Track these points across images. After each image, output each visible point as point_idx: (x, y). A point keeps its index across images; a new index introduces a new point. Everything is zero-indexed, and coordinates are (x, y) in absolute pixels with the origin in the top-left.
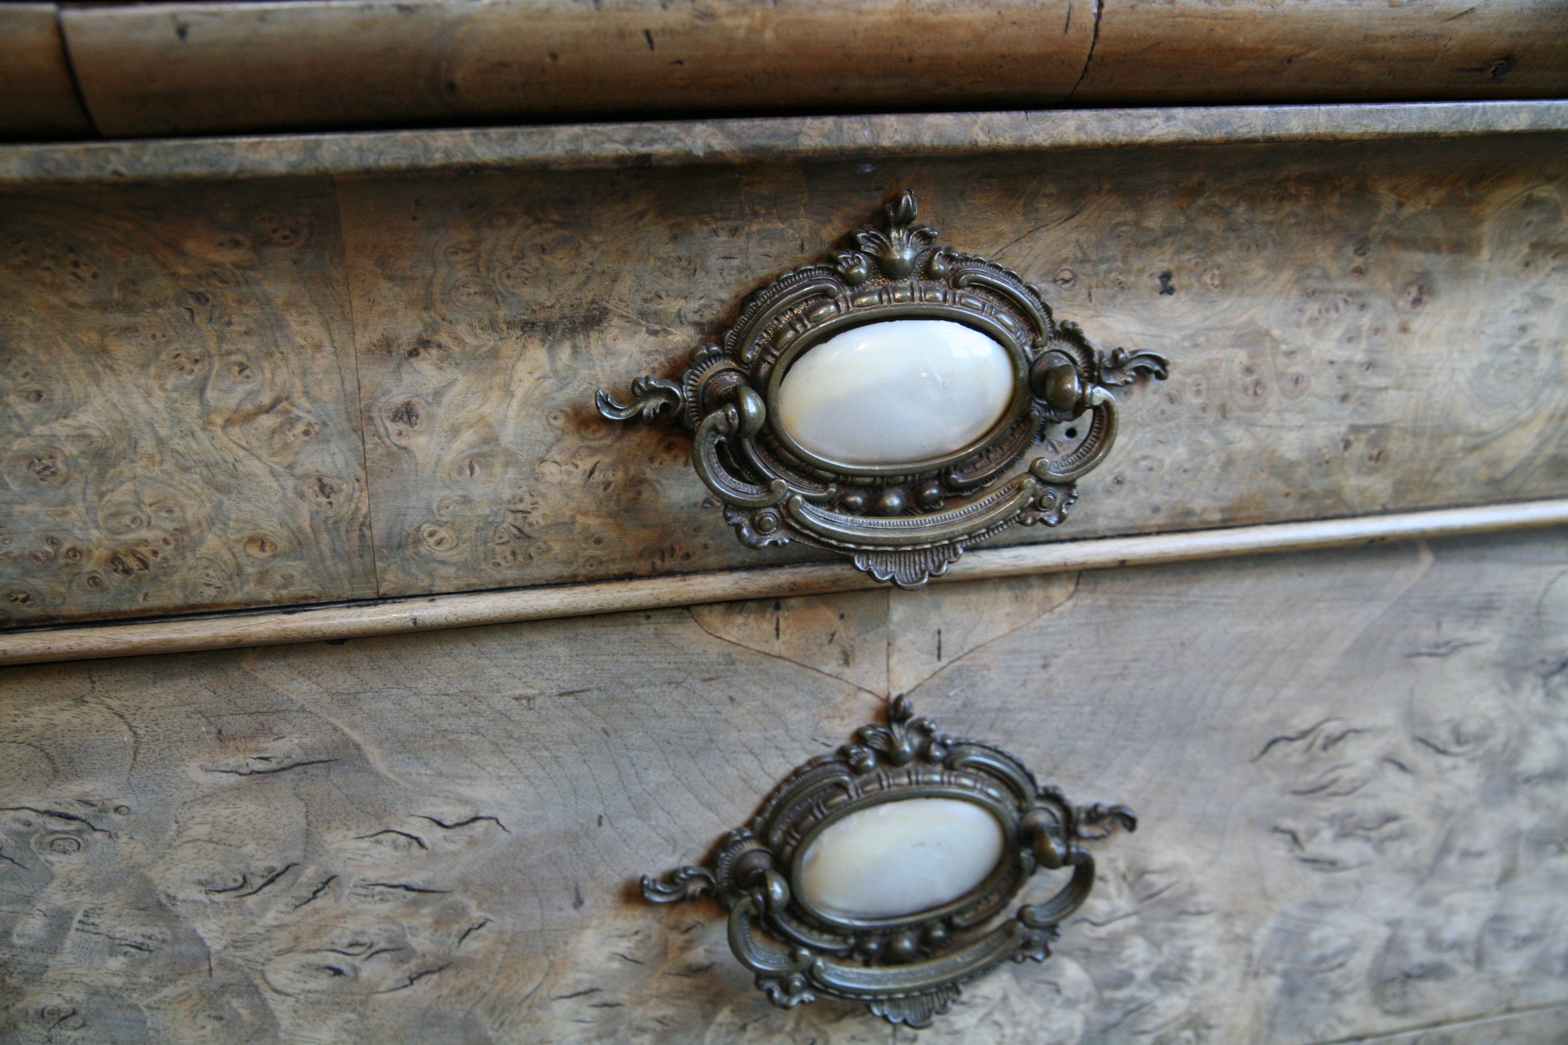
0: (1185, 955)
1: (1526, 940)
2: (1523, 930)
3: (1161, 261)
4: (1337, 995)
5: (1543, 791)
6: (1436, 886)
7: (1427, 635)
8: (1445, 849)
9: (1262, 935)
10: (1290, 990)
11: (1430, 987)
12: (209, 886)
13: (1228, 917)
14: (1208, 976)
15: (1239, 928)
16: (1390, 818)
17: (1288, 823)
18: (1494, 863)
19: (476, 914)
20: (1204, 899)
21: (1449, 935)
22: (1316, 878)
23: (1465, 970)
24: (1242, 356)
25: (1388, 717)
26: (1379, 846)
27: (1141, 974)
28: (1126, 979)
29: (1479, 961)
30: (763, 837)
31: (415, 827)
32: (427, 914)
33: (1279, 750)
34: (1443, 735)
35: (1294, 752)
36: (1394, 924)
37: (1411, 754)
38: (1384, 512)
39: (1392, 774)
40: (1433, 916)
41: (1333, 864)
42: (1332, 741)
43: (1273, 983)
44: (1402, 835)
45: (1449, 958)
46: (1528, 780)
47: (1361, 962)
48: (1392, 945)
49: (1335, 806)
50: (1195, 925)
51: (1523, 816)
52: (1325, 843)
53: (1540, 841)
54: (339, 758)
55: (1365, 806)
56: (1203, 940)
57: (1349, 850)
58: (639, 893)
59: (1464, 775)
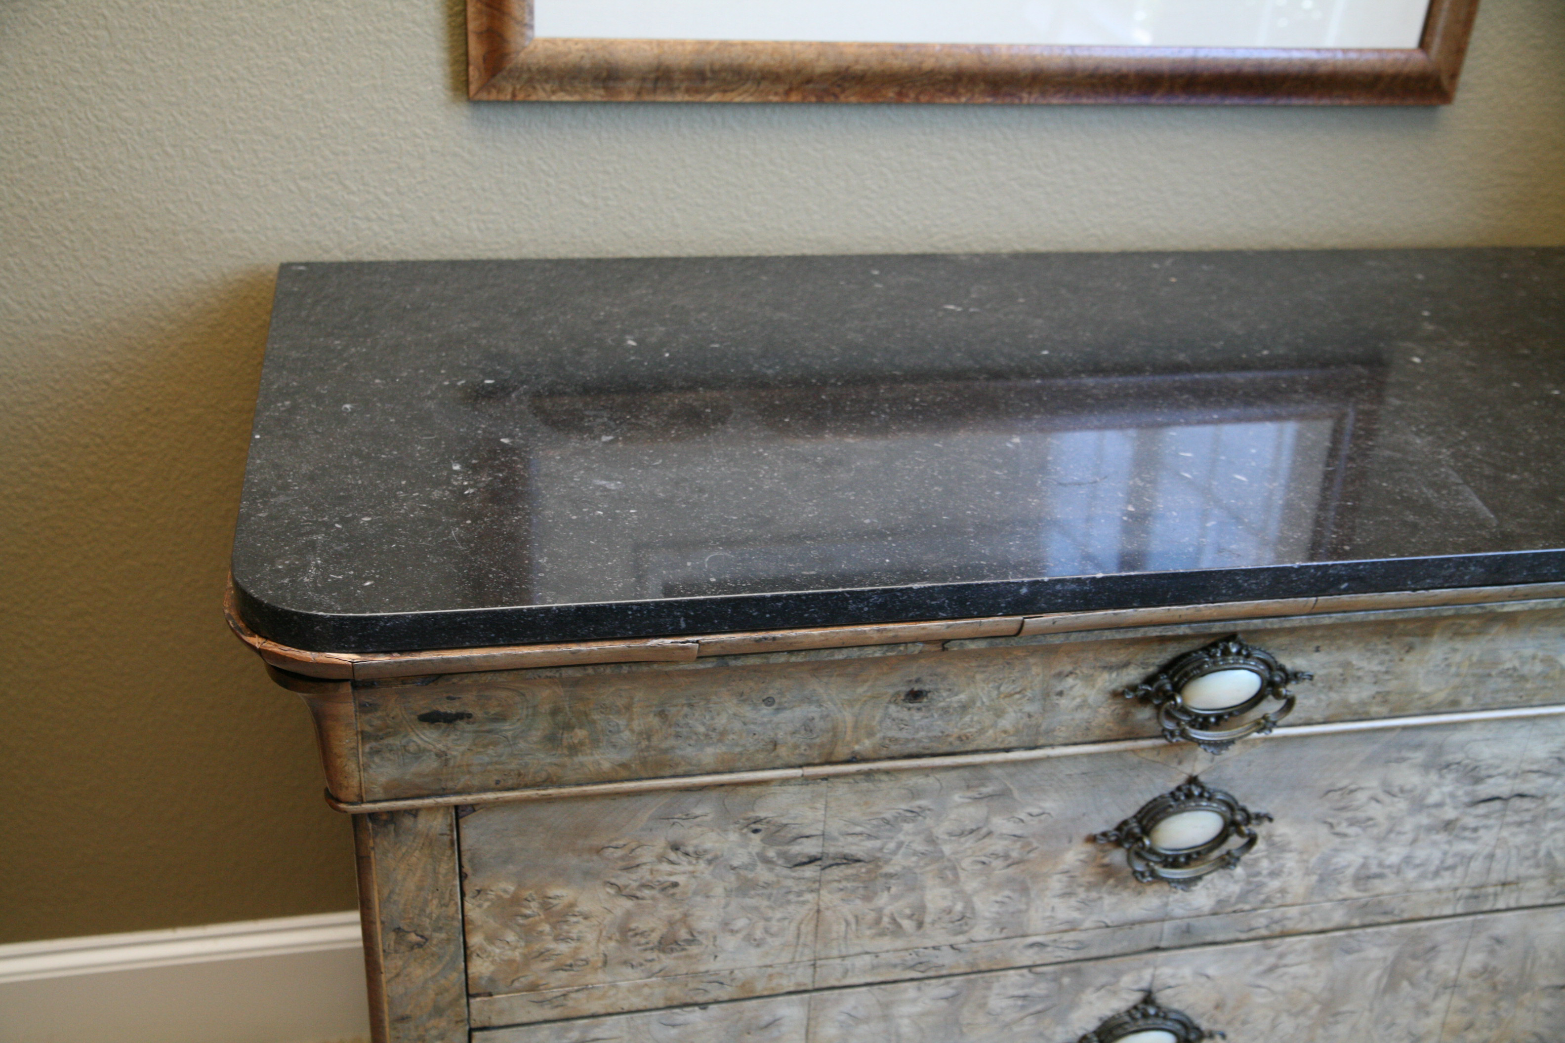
0: (1283, 866)
1: (1418, 866)
2: (1418, 861)
3: (1316, 644)
4: (1339, 883)
5: (1434, 811)
6: (1385, 845)
7: (1395, 755)
8: (1390, 831)
9: (1313, 860)
10: (1321, 880)
11: (1377, 882)
12: (950, 834)
13: (1301, 853)
14: (1290, 874)
15: (1305, 857)
16: (1370, 819)
17: (1330, 820)
18: (1410, 837)
19: (1035, 845)
20: (1293, 846)
21: (1388, 862)
22: (1337, 840)
23: (1392, 876)
24: (1340, 671)
25: (1375, 783)
26: (1364, 829)
27: (1265, 872)
28: (1258, 874)
29: (1398, 872)
30: (1140, 821)
31: (1021, 816)
32: (1018, 845)
33: (1331, 795)
34: (1396, 790)
35: (1336, 796)
36: (1366, 858)
37: (1382, 796)
38: (1385, 718)
39: (1373, 804)
40: (1382, 855)
41: (1345, 835)
42: (1352, 791)
43: (1314, 878)
44: (1374, 825)
45: (1386, 871)
46: (1428, 807)
47: (1351, 871)
48: (1364, 866)
49: (1349, 814)
50: (1288, 855)
51: (1424, 820)
52: (1343, 828)
53: (1430, 829)
54: (1004, 794)
55: (1361, 815)
56: (1290, 861)
57: (1352, 831)
58: (1092, 839)
59: (1402, 805)
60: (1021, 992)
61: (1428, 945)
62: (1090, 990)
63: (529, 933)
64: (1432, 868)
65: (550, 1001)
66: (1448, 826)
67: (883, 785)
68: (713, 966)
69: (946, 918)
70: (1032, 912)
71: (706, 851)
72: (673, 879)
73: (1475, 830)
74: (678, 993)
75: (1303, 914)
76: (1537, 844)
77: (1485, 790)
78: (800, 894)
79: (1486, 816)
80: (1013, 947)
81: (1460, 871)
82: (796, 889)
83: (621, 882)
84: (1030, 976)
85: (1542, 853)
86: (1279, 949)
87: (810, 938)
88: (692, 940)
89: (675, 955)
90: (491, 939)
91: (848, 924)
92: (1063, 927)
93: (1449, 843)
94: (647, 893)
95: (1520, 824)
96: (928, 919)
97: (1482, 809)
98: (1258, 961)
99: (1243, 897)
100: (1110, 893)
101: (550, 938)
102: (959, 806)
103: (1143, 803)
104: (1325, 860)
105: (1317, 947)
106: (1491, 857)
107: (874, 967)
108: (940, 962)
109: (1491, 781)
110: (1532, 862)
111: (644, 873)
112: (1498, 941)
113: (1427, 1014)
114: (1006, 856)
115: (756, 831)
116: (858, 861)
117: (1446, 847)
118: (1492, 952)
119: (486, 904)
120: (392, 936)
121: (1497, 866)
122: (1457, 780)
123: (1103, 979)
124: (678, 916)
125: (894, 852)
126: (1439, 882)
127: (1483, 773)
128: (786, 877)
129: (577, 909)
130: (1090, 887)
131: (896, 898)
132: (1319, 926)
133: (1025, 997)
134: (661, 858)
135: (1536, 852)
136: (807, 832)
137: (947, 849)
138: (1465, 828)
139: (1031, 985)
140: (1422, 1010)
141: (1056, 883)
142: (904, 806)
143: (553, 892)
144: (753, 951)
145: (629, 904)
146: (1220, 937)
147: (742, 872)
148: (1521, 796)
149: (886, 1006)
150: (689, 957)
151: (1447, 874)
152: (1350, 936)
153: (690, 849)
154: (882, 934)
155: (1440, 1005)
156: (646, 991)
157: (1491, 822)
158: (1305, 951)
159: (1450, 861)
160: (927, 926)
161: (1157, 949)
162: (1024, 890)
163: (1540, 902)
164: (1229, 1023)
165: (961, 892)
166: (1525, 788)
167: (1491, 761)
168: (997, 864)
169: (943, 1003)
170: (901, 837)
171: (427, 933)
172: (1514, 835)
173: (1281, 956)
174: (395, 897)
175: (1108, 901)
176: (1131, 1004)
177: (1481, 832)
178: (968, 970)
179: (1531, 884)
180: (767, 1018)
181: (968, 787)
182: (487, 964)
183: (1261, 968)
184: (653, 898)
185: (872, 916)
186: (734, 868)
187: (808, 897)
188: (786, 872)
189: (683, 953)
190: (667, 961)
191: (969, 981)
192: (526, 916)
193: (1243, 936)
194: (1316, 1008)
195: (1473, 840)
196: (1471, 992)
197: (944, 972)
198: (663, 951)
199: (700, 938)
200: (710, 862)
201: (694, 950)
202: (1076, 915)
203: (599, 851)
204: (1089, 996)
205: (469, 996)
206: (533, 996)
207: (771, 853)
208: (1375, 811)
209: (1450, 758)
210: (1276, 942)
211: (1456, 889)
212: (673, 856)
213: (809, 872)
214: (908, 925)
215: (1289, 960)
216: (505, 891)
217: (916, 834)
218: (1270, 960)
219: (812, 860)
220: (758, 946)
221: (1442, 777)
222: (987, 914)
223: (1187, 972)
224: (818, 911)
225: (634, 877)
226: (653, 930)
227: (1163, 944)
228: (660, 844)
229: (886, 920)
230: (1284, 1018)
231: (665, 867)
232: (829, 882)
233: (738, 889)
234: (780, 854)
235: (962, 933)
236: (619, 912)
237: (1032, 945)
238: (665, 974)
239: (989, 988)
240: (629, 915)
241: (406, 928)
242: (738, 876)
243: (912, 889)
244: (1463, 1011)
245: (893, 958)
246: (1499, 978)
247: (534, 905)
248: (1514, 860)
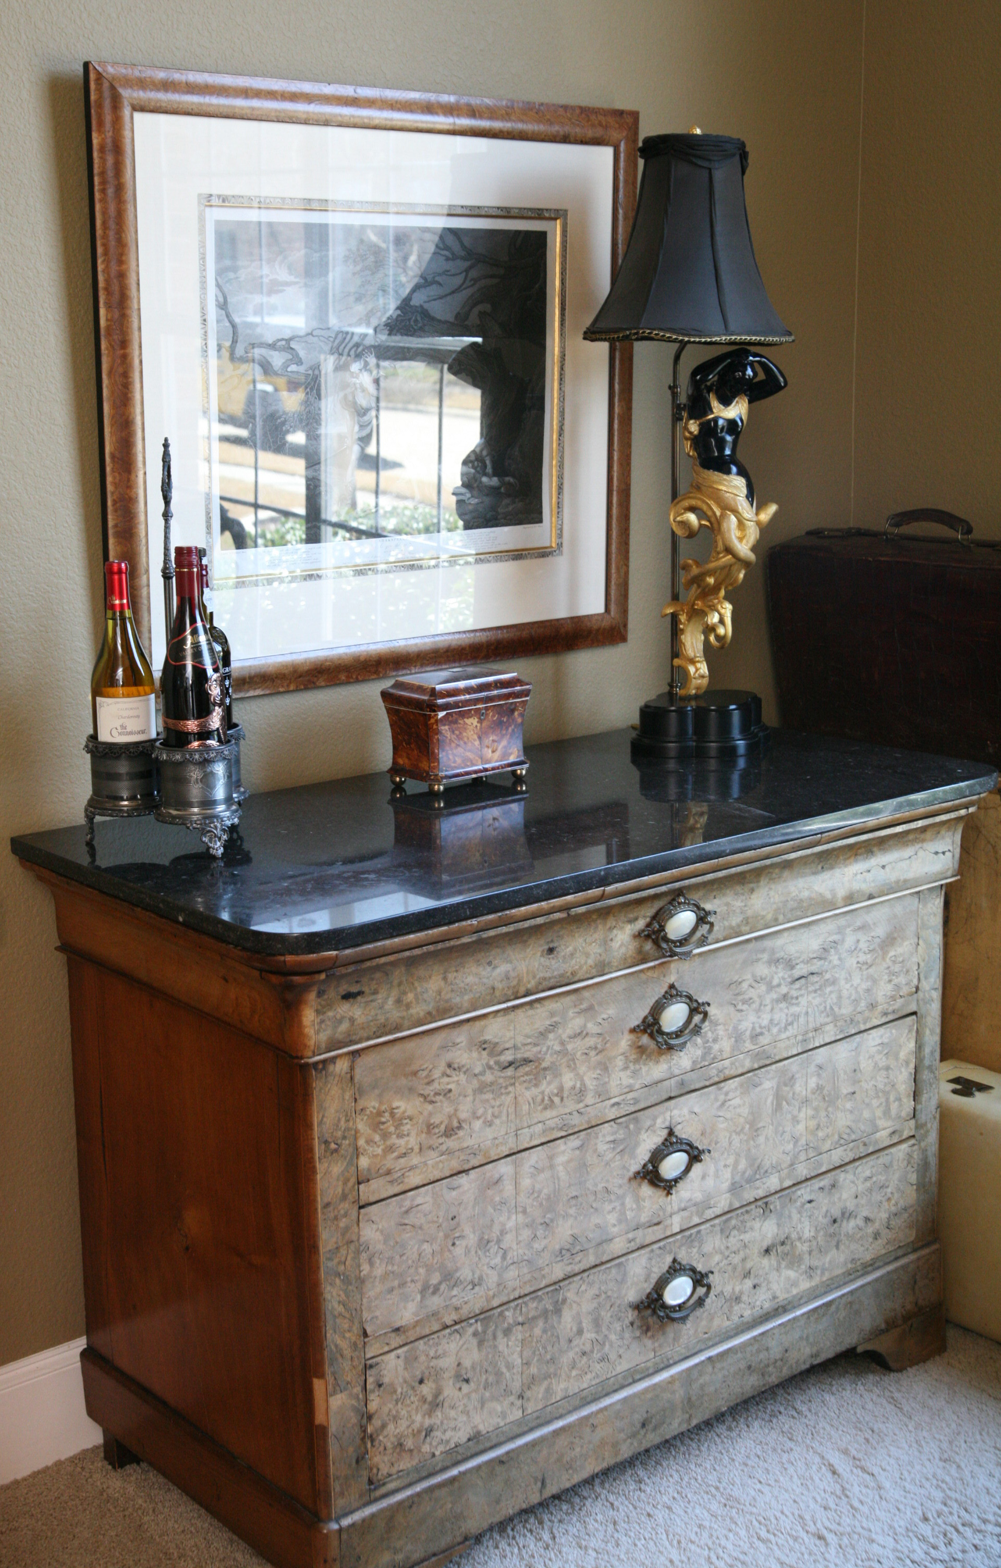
0: (719, 1035)
1: (777, 1024)
2: (776, 1022)
4: (744, 1042)
5: (777, 989)
6: (760, 1014)
7: (756, 959)
8: (761, 1005)
9: (731, 1028)
10: (736, 1041)
11: (761, 1038)
12: (570, 1038)
13: (724, 1025)
14: (723, 1039)
15: (727, 1027)
16: (751, 999)
17: (734, 1002)
18: (770, 1007)
19: (608, 1038)
20: (722, 1020)
21: (763, 1025)
22: (739, 1014)
23: (767, 1033)
24: (727, 908)
25: (750, 976)
26: (749, 1005)
28: (709, 1039)
29: (769, 1030)
30: (653, 1016)
31: (600, 1021)
32: (600, 1039)
33: (731, 986)
34: (759, 978)
35: (733, 986)
36: (753, 1023)
37: (754, 984)
39: (751, 989)
40: (760, 1021)
41: (742, 1011)
42: (740, 983)
43: (733, 1039)
44: (753, 1002)
45: (764, 1030)
46: (775, 987)
47: (748, 1033)
48: (753, 1028)
49: (740, 998)
50: (719, 1027)
51: (774, 996)
52: (740, 1007)
53: (778, 1001)
54: (590, 1008)
55: (746, 997)
56: (721, 1031)
57: (745, 1007)
58: (633, 1031)
59: (763, 988)
60: (612, 1138)
61: (790, 1075)
62: (643, 1132)
63: (385, 1136)
64: (783, 1025)
65: (396, 1180)
66: (785, 997)
67: (539, 1011)
68: (469, 1142)
69: (573, 1093)
70: (611, 1082)
71: (463, 1066)
72: (449, 1087)
73: (797, 998)
74: (455, 1165)
75: (732, 1064)
76: (825, 1002)
77: (797, 973)
78: (506, 1088)
79: (800, 989)
80: (605, 1108)
81: (795, 1024)
82: (504, 1085)
83: (426, 1093)
84: (615, 1126)
85: (828, 1007)
86: (725, 1090)
87: (513, 1116)
88: (460, 1127)
89: (453, 1138)
90: (369, 1141)
91: (529, 1104)
92: (626, 1090)
93: (787, 1008)
94: (438, 1098)
95: (815, 991)
96: (565, 1095)
97: (797, 985)
98: (716, 1099)
99: (704, 1057)
100: (645, 1064)
101: (394, 1136)
102: (573, 1018)
103: (651, 1004)
104: (735, 1028)
105: (741, 1085)
106: (807, 1013)
107: (544, 1131)
108: (573, 1123)
109: (798, 967)
110: (824, 1014)
111: (436, 1086)
112: (820, 1067)
113: (798, 1122)
114: (596, 1048)
115: (484, 1049)
116: (531, 1061)
117: (786, 1011)
118: (819, 1075)
119: (365, 1118)
120: (323, 1146)
121: (811, 1019)
122: (784, 969)
123: (648, 1123)
124: (452, 1112)
125: (546, 1053)
126: (788, 1034)
127: (794, 963)
128: (500, 1077)
129: (406, 1114)
130: (636, 1061)
131: (549, 1083)
132: (740, 1071)
133: (614, 1141)
134: (445, 1074)
135: (825, 1007)
136: (507, 1046)
137: (570, 1047)
138: (792, 998)
139: (615, 1133)
140: (795, 1120)
141: (620, 1062)
142: (548, 1022)
143: (395, 1104)
144: (488, 1129)
145: (430, 1107)
146: (697, 1086)
147: (480, 1077)
148: (812, 974)
149: (551, 1158)
150: (459, 1138)
151: (790, 1028)
152: (755, 1075)
153: (456, 1066)
154: (545, 1108)
155: (802, 1115)
156: (441, 1165)
157: (803, 992)
158: (736, 1088)
159: (790, 1019)
160: (565, 1099)
161: (670, 1098)
162: (606, 1069)
163: (833, 1039)
164: (710, 1144)
165: (578, 1074)
166: (813, 968)
167: (796, 955)
168: (593, 1053)
169: (577, 1152)
170: (549, 1043)
171: (339, 1142)
172: (814, 998)
173: (727, 1094)
174: (325, 1119)
175: (644, 1069)
176: (663, 1138)
177: (800, 999)
178: (587, 1126)
179: (828, 1028)
180: (497, 1176)
181: (575, 1006)
182: (367, 1159)
183: (719, 1103)
184: (441, 1101)
185: (539, 1098)
186: (475, 1075)
187: (510, 1089)
188: (499, 1074)
189: (456, 1137)
190: (451, 1143)
191: (587, 1134)
192: (383, 1123)
193: (707, 1083)
194: (747, 1126)
195: (797, 1004)
196: (815, 1104)
197: (576, 1130)
198: (447, 1136)
199: (463, 1125)
200: (465, 1073)
201: (461, 1133)
202: (631, 1081)
203: (415, 1074)
204: (644, 1136)
205: (359, 1183)
206: (388, 1178)
207: (492, 1063)
208: (752, 993)
209: (778, 955)
210: (722, 1084)
211: (796, 1036)
212: (448, 1071)
213: (510, 1072)
214: (557, 1100)
215: (731, 1095)
216: (374, 1108)
217: (555, 1040)
218: (722, 1098)
219: (511, 1064)
220: (490, 1126)
221: (777, 967)
222: (591, 1087)
223: (685, 1111)
224: (516, 1098)
225: (431, 1088)
226: (441, 1123)
227: (673, 1095)
228: (442, 1066)
229: (546, 1098)
230: (734, 1136)
231: (446, 1079)
232: (519, 1077)
233: (479, 1088)
234: (497, 1063)
235: (581, 1101)
236: (426, 1113)
237: (613, 1105)
238: (449, 1152)
239: (597, 1138)
240: (430, 1114)
241: (330, 1140)
242: (478, 1080)
243: (556, 1076)
244: (813, 1117)
245: (550, 1123)
246: (825, 1092)
247: (387, 1114)
248: (817, 1014)
